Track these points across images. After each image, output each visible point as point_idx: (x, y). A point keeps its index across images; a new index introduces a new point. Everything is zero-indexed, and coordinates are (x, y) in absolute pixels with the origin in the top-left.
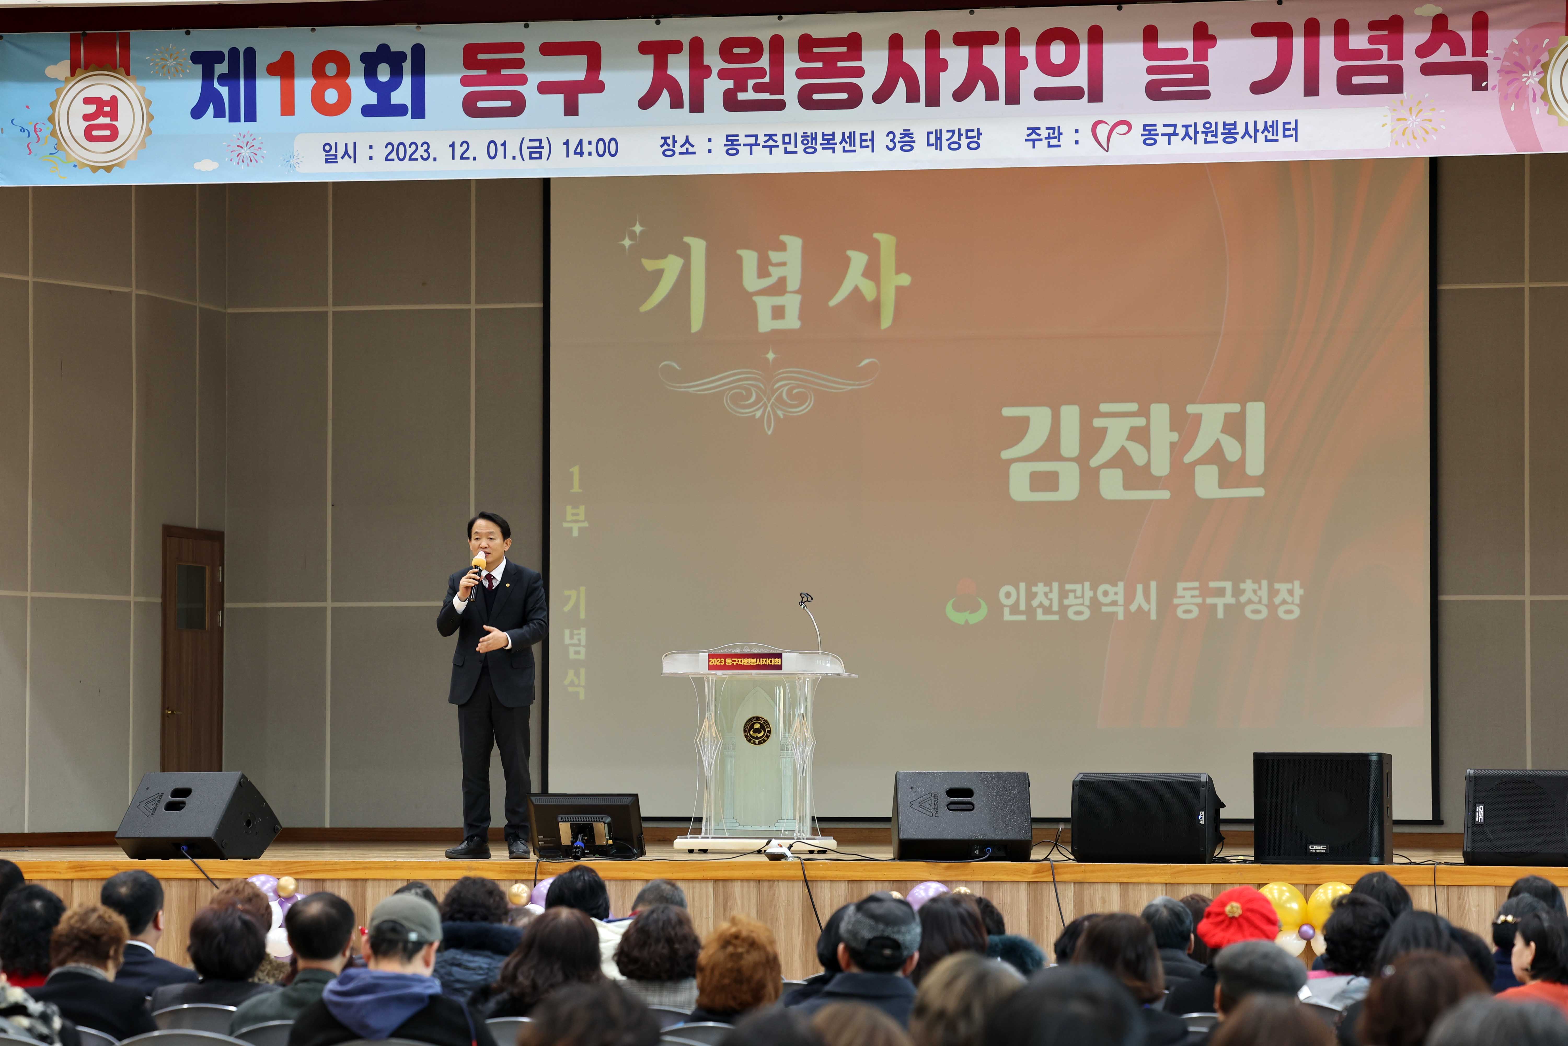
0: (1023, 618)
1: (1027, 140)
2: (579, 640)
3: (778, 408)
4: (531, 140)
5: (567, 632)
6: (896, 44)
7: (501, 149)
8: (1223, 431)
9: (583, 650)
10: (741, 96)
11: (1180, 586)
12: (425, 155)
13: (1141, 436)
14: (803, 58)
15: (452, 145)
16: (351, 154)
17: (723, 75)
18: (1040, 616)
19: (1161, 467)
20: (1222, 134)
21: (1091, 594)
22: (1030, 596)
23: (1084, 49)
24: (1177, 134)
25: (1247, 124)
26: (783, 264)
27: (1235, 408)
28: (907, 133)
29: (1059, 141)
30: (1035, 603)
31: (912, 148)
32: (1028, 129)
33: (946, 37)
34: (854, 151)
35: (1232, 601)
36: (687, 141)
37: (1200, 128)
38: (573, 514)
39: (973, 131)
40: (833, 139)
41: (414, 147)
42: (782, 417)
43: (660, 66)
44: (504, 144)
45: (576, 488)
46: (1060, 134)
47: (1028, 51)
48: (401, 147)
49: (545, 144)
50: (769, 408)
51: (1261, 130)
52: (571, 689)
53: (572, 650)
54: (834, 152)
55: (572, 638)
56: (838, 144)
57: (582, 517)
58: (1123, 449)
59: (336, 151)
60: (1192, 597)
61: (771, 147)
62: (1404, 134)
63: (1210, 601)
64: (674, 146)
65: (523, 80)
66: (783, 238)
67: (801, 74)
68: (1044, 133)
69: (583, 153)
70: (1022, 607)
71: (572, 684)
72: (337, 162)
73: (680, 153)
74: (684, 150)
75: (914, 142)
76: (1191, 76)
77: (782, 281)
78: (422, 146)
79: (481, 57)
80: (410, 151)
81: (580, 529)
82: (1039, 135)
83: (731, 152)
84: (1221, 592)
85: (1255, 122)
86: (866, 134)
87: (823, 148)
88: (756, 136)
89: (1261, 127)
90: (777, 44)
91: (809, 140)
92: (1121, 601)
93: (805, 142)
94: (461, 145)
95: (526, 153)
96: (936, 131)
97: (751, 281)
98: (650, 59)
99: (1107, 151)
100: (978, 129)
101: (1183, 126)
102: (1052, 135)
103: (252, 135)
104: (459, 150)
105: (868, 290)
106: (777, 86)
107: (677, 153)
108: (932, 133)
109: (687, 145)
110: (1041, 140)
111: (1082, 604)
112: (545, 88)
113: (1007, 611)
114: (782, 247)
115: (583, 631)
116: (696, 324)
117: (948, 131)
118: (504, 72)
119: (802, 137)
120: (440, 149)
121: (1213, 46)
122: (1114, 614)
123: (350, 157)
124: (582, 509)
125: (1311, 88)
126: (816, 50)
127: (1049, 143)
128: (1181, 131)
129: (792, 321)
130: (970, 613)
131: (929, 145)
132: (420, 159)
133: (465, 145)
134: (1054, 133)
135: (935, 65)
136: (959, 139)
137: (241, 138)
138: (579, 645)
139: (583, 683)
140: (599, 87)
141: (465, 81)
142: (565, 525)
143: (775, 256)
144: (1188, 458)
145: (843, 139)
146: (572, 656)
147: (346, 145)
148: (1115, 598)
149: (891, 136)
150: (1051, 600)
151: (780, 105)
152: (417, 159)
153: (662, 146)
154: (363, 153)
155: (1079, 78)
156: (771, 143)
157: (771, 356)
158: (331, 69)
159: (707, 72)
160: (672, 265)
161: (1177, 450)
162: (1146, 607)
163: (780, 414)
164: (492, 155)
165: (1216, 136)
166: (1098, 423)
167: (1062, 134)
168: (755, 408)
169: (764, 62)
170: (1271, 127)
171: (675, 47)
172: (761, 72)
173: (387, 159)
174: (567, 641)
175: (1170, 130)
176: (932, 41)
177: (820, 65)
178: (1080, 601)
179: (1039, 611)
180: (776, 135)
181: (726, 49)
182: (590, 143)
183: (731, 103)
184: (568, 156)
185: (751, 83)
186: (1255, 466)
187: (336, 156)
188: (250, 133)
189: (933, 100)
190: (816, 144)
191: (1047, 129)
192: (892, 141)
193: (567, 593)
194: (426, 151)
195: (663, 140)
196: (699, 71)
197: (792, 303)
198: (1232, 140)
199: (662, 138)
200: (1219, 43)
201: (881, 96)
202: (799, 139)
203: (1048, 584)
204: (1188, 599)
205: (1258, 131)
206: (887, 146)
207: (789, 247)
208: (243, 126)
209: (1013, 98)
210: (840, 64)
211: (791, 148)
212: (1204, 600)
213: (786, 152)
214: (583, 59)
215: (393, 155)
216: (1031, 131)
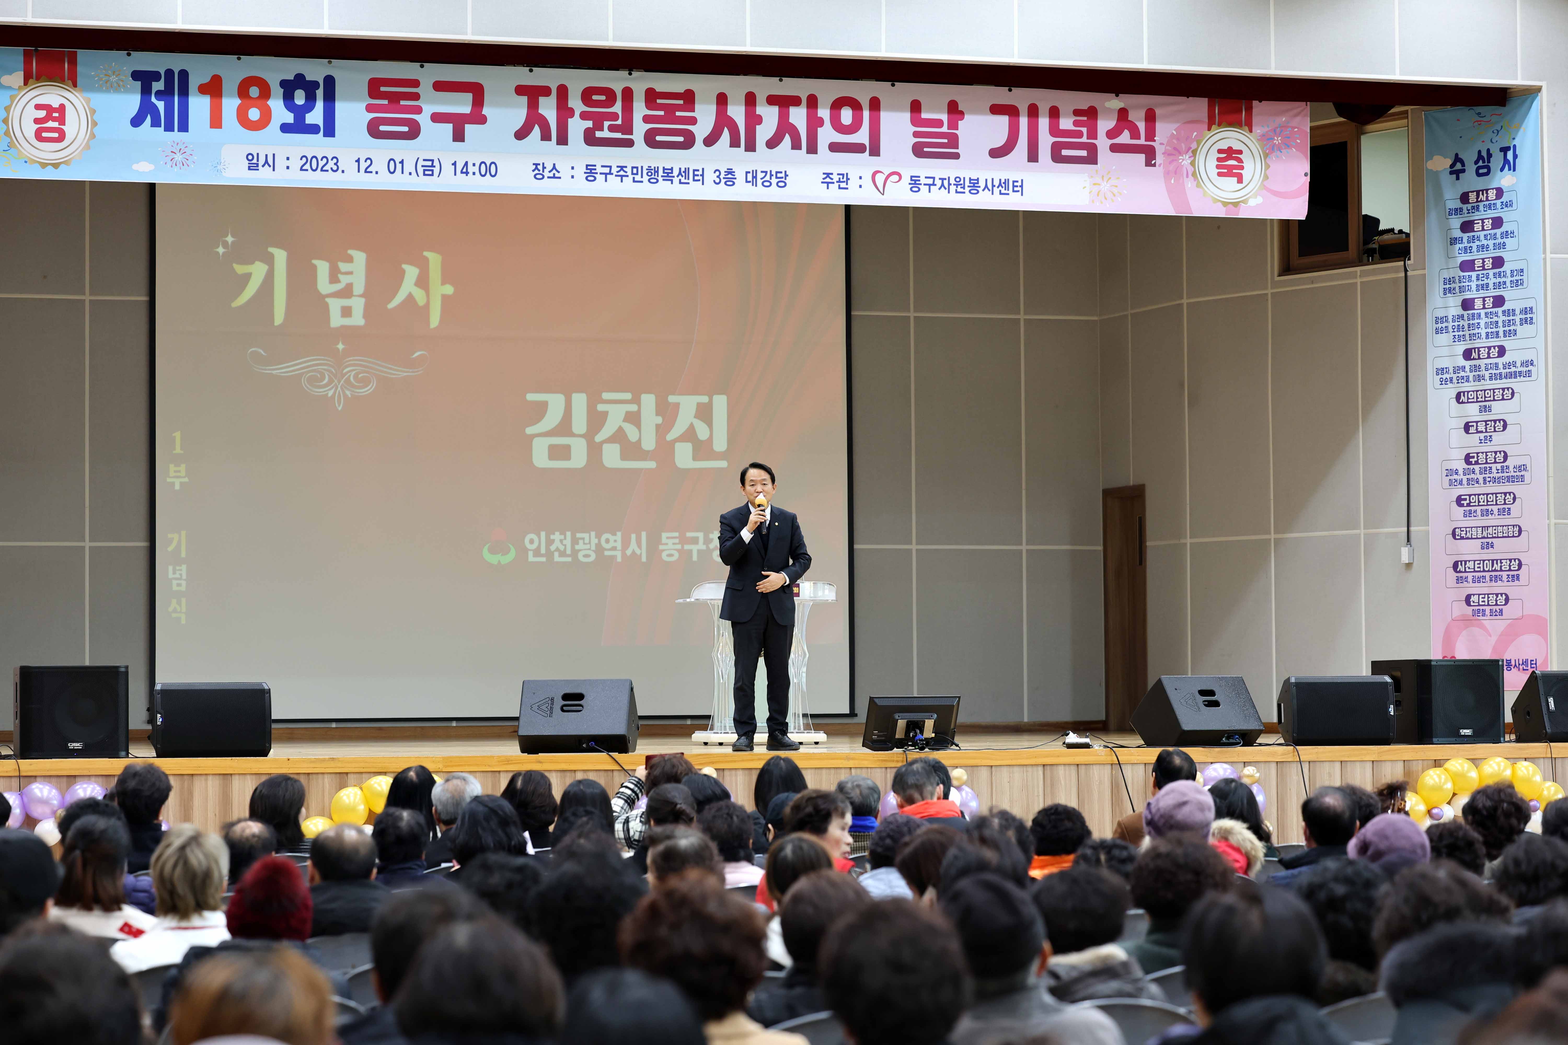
0: (543, 559)
1: (822, 182)
2: (181, 575)
3: (346, 388)
4: (424, 160)
5: (171, 568)
6: (722, 100)
7: (399, 166)
8: (696, 417)
9: (184, 583)
10: (598, 134)
11: (664, 535)
12: (335, 168)
13: (634, 418)
14: (648, 107)
15: (358, 161)
16: (271, 164)
17: (584, 116)
18: (557, 558)
19: (649, 443)
20: (969, 186)
21: (596, 541)
22: (550, 542)
23: (866, 114)
24: (936, 185)
25: (986, 180)
26: (351, 273)
27: (705, 399)
28: (730, 172)
29: (847, 184)
30: (553, 548)
31: (734, 183)
32: (824, 174)
33: (761, 98)
34: (688, 183)
35: (704, 547)
36: (554, 167)
37: (952, 181)
38: (175, 472)
39: (781, 172)
40: (672, 173)
41: (325, 160)
42: (350, 396)
43: (533, 106)
44: (402, 162)
45: (178, 450)
46: (848, 179)
47: (824, 113)
48: (314, 160)
49: (436, 163)
50: (339, 389)
51: (997, 185)
52: (174, 615)
53: (175, 582)
54: (672, 183)
55: (174, 573)
56: (676, 177)
57: (183, 474)
58: (620, 429)
59: (258, 161)
60: (674, 544)
61: (622, 176)
62: (1098, 195)
63: (687, 547)
64: (543, 172)
65: (418, 110)
66: (350, 252)
67: (647, 119)
68: (836, 178)
69: (468, 173)
70: (543, 551)
71: (175, 611)
72: (258, 170)
73: (548, 177)
74: (551, 175)
75: (735, 178)
76: (946, 141)
77: (349, 287)
78: (332, 160)
79: (383, 89)
80: (321, 163)
81: (181, 483)
82: (832, 179)
83: (590, 178)
84: (695, 541)
85: (993, 179)
86: (698, 170)
87: (664, 180)
88: (610, 167)
89: (996, 183)
90: (628, 94)
91: (653, 173)
92: (619, 547)
93: (650, 174)
94: (366, 161)
95: (420, 170)
96: (753, 171)
97: (324, 285)
98: (524, 99)
99: (883, 194)
100: (785, 172)
101: (940, 179)
102: (841, 180)
103: (184, 143)
104: (363, 166)
105: (420, 296)
106: (627, 127)
107: (546, 177)
108: (749, 172)
109: (554, 171)
110: (833, 183)
111: (590, 549)
112: (437, 118)
113: (531, 554)
114: (350, 259)
115: (184, 567)
116: (279, 317)
117: (762, 172)
118: (402, 103)
119: (647, 169)
120: (347, 162)
121: (962, 119)
122: (615, 557)
123: (270, 166)
124: (183, 467)
125: (1033, 156)
126: (659, 101)
127: (839, 185)
128: (938, 183)
129: (358, 319)
130: (502, 555)
131: (747, 182)
132: (330, 170)
133: (369, 162)
134: (843, 178)
135: (753, 120)
136: (771, 179)
137: (175, 145)
138: (180, 579)
139: (184, 610)
140: (482, 120)
141: (370, 108)
142: (169, 480)
143: (343, 266)
144: (670, 437)
145: (680, 174)
146: (175, 588)
147: (266, 155)
148: (615, 544)
149: (717, 173)
150: (565, 545)
151: (630, 143)
152: (327, 171)
153: (533, 171)
154: (280, 163)
155: (862, 136)
156: (622, 173)
157: (341, 346)
158: (254, 92)
159: (571, 113)
160: (258, 270)
161: (661, 430)
162: (638, 552)
163: (348, 393)
164: (392, 170)
165: (964, 188)
166: (601, 407)
167: (849, 179)
168: (327, 389)
169: (617, 108)
170: (1004, 184)
171: (545, 91)
172: (614, 116)
173: (301, 169)
174: (171, 576)
175: (930, 181)
176: (750, 100)
177: (662, 113)
178: (588, 546)
179: (556, 554)
180: (626, 167)
181: (587, 95)
182: (474, 165)
183: (590, 139)
184: (455, 175)
185: (606, 124)
186: (720, 444)
187: (257, 165)
188: (183, 141)
189: (751, 147)
190: (658, 176)
191: (838, 174)
192: (718, 177)
193: (170, 536)
194: (336, 164)
195: (535, 166)
196: (564, 112)
197: (358, 304)
198: (976, 192)
199: (534, 164)
200: (966, 116)
201: (710, 141)
202: (645, 172)
203: (563, 533)
204: (670, 546)
205: (995, 186)
206: (714, 181)
207: (355, 259)
208: (176, 135)
209: (812, 149)
210: (678, 114)
211: (638, 178)
212: (683, 547)
213: (634, 181)
214: (469, 96)
215: (307, 166)
216: (826, 176)
